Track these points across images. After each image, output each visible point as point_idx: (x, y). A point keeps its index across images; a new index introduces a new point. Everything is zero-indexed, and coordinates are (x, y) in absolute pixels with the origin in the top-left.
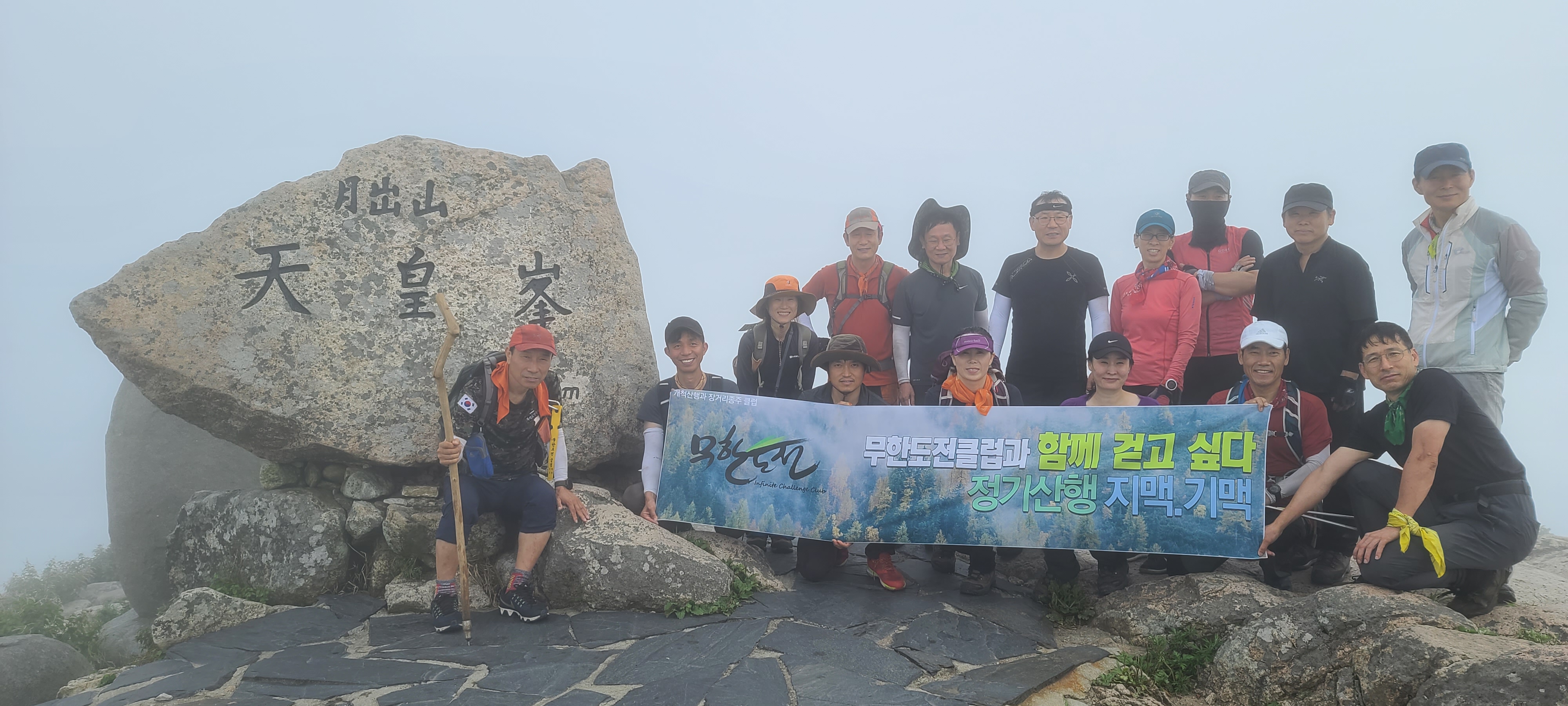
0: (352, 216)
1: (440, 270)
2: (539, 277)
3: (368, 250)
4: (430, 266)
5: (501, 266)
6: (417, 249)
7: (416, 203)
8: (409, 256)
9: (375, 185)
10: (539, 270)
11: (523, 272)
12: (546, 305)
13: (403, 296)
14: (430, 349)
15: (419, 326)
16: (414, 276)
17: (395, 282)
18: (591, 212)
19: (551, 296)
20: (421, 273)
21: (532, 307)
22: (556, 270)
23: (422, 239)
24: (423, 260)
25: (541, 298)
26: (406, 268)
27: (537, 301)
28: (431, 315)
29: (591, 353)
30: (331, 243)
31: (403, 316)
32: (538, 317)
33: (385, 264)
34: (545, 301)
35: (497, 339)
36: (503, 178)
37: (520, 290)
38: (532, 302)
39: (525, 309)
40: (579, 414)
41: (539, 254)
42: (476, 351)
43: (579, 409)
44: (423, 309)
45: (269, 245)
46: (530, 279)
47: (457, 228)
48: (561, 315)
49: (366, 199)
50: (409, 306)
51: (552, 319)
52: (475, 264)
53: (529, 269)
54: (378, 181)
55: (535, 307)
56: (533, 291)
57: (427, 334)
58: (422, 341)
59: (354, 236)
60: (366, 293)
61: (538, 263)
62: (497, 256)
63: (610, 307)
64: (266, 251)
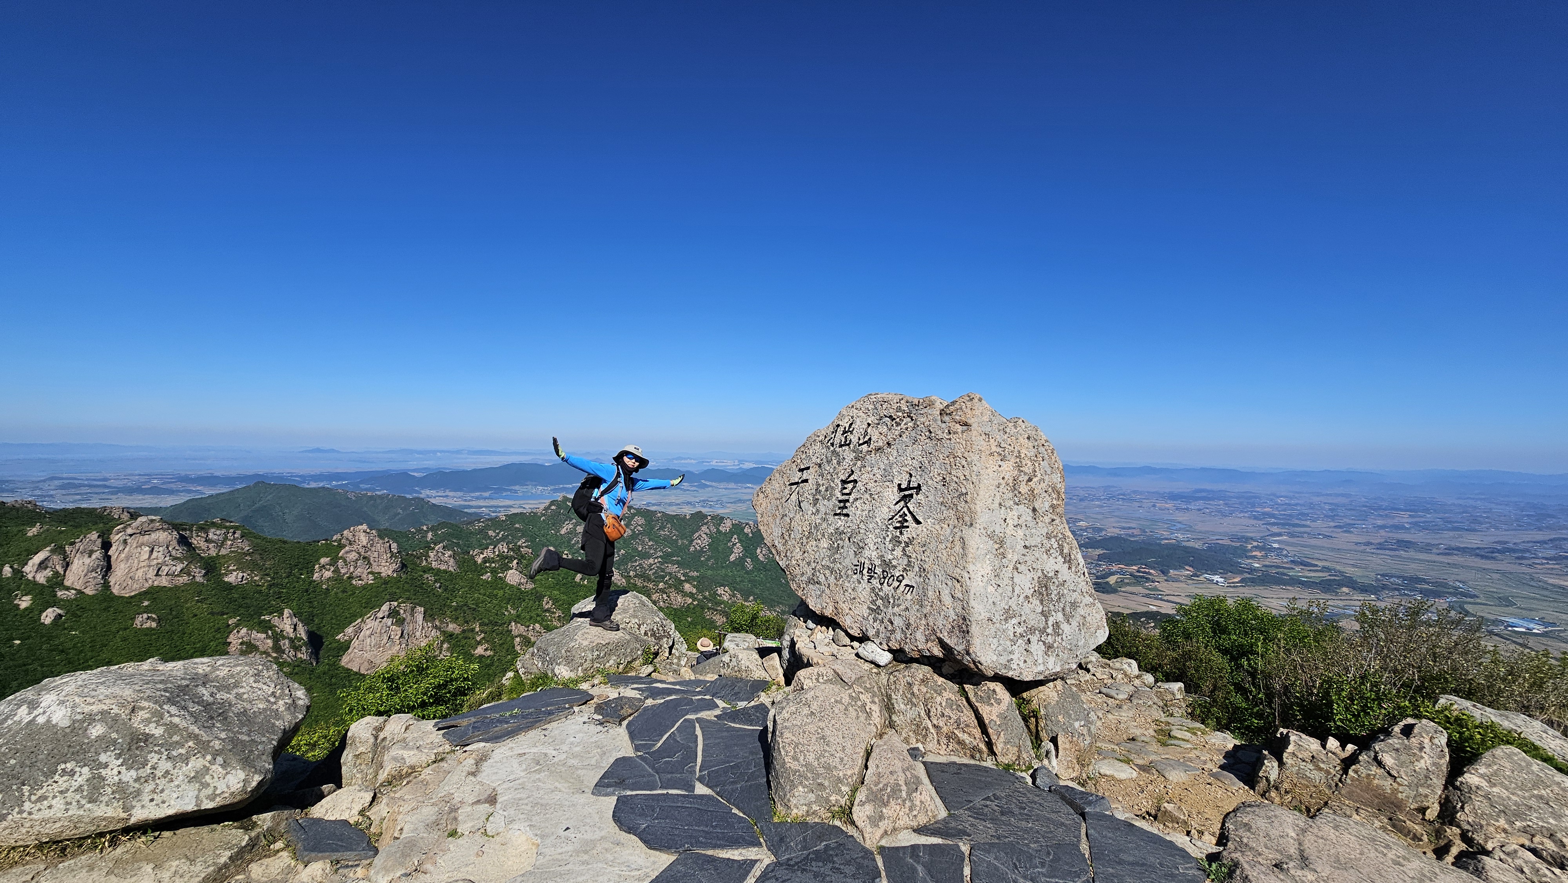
0: (832, 448)
1: (860, 485)
2: (907, 493)
3: (832, 470)
4: (855, 481)
5: (888, 483)
6: (852, 471)
7: (859, 439)
8: (847, 475)
9: (845, 429)
10: (908, 488)
11: (900, 489)
12: (906, 515)
13: (840, 501)
14: (841, 539)
15: (840, 522)
16: (846, 488)
17: (837, 493)
18: (950, 439)
19: (912, 509)
20: (850, 486)
21: (897, 517)
22: (918, 488)
23: (855, 465)
24: (852, 478)
25: (905, 509)
26: (844, 482)
27: (902, 512)
28: (847, 515)
29: (927, 559)
30: (820, 466)
31: (836, 514)
32: (898, 525)
33: (836, 480)
34: (907, 512)
35: (874, 538)
36: (904, 417)
37: (894, 502)
38: (899, 512)
39: (893, 517)
40: (907, 608)
41: (911, 475)
42: (861, 544)
43: (908, 604)
44: (845, 511)
45: (802, 467)
46: (902, 494)
47: (873, 455)
48: (914, 525)
49: (839, 438)
50: (840, 508)
51: (908, 527)
52: (876, 481)
53: (903, 487)
54: (847, 426)
55: (901, 516)
56: (902, 503)
57: (842, 528)
58: (839, 533)
59: (829, 462)
60: (824, 498)
61: (909, 482)
62: (887, 476)
63: (951, 522)
64: (801, 470)
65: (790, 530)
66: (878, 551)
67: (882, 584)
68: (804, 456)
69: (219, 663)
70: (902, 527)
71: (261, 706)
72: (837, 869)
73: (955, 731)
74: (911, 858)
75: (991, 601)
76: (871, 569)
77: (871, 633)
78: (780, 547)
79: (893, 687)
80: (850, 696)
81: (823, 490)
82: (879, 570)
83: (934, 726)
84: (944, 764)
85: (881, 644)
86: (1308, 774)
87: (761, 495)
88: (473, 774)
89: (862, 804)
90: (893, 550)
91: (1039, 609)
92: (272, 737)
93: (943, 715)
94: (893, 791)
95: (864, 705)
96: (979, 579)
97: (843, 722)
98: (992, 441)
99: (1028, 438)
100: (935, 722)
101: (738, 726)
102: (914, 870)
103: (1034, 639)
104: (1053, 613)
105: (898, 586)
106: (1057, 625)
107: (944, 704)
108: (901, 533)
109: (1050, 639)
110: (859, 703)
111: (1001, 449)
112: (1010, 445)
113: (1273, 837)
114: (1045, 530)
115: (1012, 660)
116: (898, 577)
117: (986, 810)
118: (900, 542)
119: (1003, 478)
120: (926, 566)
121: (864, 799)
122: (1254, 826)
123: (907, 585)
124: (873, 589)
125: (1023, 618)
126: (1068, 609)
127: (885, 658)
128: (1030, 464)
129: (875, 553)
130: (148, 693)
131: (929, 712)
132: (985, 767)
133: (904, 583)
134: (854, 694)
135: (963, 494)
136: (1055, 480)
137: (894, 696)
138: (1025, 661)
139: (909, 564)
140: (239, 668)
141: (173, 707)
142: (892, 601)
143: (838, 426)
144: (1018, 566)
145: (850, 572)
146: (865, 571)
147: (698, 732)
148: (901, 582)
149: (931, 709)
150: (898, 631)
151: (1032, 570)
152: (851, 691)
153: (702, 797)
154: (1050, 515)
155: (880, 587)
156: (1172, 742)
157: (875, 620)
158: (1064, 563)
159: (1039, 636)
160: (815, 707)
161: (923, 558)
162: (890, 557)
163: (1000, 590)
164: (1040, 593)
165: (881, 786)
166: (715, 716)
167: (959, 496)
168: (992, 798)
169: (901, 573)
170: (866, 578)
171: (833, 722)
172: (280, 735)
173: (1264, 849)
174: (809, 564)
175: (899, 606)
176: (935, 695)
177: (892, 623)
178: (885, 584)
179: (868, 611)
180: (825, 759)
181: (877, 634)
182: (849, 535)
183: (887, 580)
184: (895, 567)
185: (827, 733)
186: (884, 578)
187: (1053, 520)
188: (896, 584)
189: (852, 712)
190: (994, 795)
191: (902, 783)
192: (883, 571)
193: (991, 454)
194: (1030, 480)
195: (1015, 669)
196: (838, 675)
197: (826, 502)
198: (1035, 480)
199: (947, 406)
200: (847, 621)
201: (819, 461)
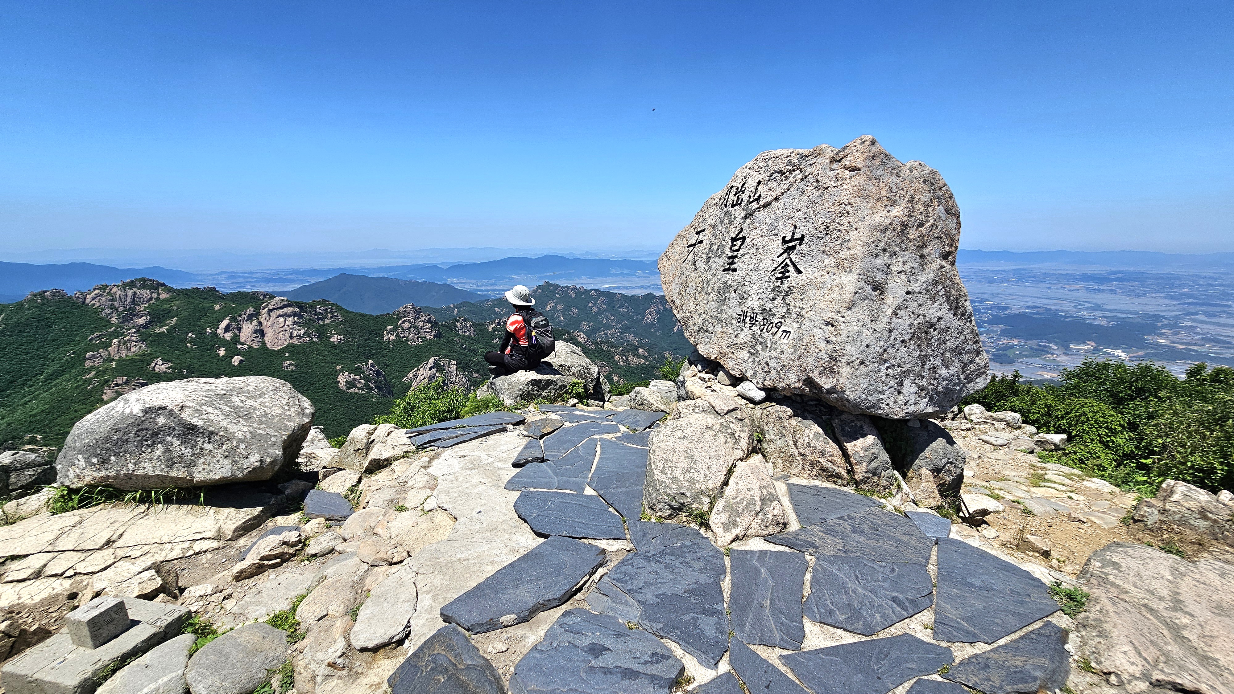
0: (725, 209)
1: (748, 241)
2: (790, 245)
3: (724, 230)
4: (744, 239)
5: (773, 237)
6: (741, 228)
7: (750, 197)
8: (737, 233)
9: (738, 189)
10: (792, 239)
11: (785, 241)
12: (788, 266)
13: (729, 258)
14: (728, 292)
16: (735, 245)
17: (727, 250)
18: (837, 186)
19: (793, 260)
20: (739, 243)
21: (780, 268)
22: (802, 238)
23: (744, 223)
24: (740, 236)
25: (788, 260)
26: (734, 240)
27: (784, 263)
28: (735, 270)
29: (805, 306)
30: (714, 227)
31: (724, 270)
32: (780, 275)
33: (727, 239)
34: (789, 263)
35: (757, 289)
36: (794, 170)
37: (778, 254)
38: (782, 263)
39: (776, 268)
40: (782, 351)
41: (795, 227)
42: (745, 296)
43: (784, 348)
44: (733, 267)
45: (700, 229)
46: (786, 246)
47: (762, 212)
48: (795, 274)
49: (732, 198)
50: (728, 264)
51: (789, 277)
52: (762, 236)
53: (787, 239)
54: (740, 186)
55: (782, 267)
56: (785, 255)
57: (729, 282)
58: (726, 286)
59: (721, 222)
60: (716, 256)
61: (793, 234)
62: (773, 229)
63: (831, 270)
64: (698, 233)
65: (686, 286)
66: (760, 301)
67: (761, 331)
68: (701, 220)
69: (249, 381)
70: (783, 277)
71: (278, 412)
72: (688, 563)
73: (820, 460)
74: (757, 561)
75: (864, 344)
76: (753, 318)
77: (749, 374)
78: (678, 302)
79: (766, 420)
80: (722, 424)
81: (715, 249)
82: (760, 318)
83: (801, 454)
84: (805, 486)
85: (757, 383)
86: (1191, 522)
87: (665, 259)
88: (425, 468)
89: (719, 512)
90: (774, 299)
91: (916, 353)
92: (283, 433)
93: (809, 445)
94: (749, 504)
95: (733, 434)
96: (855, 323)
97: (711, 445)
98: (882, 185)
99: (924, 182)
100: (802, 452)
101: (632, 445)
102: (757, 572)
103: (907, 383)
104: (931, 358)
105: (776, 332)
106: (933, 369)
107: (811, 436)
108: (782, 283)
109: (924, 382)
110: (729, 431)
111: (892, 194)
112: (903, 189)
113: (1145, 577)
114: (932, 276)
115: (882, 399)
116: (776, 324)
117: (837, 527)
118: (780, 292)
119: (891, 224)
120: (803, 313)
121: (721, 510)
122: (1124, 565)
123: (784, 331)
124: (754, 335)
125: (897, 361)
126: (948, 355)
127: (760, 395)
128: (922, 209)
129: (757, 303)
130: (193, 397)
131: (797, 442)
132: (845, 492)
133: (782, 328)
134: (725, 424)
135: (845, 242)
136: (950, 227)
137: (766, 428)
138: (895, 402)
139: (788, 312)
140: (263, 385)
141: (209, 408)
142: (769, 345)
143: (732, 187)
144: (898, 311)
145: (734, 321)
146: (748, 319)
147: (598, 448)
148: (779, 328)
149: (799, 440)
150: (774, 372)
151: (912, 316)
152: (723, 420)
153: (590, 497)
154: (939, 261)
155: (759, 333)
156: (1046, 484)
157: (753, 362)
158: (950, 310)
159: (912, 378)
160: (688, 431)
161: (801, 306)
162: (771, 306)
163: (877, 335)
164: (920, 338)
165: (738, 499)
166: (615, 438)
167: (841, 244)
168: (846, 518)
169: (780, 320)
170: (748, 325)
171: (701, 445)
172: (290, 432)
173: (1133, 588)
174: (700, 315)
175: (775, 349)
176: (804, 428)
177: (768, 365)
178: (764, 331)
179: (748, 355)
180: (691, 474)
181: (755, 375)
182: (735, 288)
183: (766, 327)
184: (774, 315)
185: (696, 453)
186: (764, 325)
187: (942, 267)
188: (774, 330)
189: (721, 438)
190: (848, 516)
191: (757, 499)
192: (764, 319)
193: (880, 199)
194: (921, 225)
195: (884, 408)
196: (713, 407)
197: (717, 260)
198: (927, 225)
199: (837, 154)
200: (729, 365)
201: (713, 222)
